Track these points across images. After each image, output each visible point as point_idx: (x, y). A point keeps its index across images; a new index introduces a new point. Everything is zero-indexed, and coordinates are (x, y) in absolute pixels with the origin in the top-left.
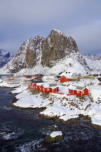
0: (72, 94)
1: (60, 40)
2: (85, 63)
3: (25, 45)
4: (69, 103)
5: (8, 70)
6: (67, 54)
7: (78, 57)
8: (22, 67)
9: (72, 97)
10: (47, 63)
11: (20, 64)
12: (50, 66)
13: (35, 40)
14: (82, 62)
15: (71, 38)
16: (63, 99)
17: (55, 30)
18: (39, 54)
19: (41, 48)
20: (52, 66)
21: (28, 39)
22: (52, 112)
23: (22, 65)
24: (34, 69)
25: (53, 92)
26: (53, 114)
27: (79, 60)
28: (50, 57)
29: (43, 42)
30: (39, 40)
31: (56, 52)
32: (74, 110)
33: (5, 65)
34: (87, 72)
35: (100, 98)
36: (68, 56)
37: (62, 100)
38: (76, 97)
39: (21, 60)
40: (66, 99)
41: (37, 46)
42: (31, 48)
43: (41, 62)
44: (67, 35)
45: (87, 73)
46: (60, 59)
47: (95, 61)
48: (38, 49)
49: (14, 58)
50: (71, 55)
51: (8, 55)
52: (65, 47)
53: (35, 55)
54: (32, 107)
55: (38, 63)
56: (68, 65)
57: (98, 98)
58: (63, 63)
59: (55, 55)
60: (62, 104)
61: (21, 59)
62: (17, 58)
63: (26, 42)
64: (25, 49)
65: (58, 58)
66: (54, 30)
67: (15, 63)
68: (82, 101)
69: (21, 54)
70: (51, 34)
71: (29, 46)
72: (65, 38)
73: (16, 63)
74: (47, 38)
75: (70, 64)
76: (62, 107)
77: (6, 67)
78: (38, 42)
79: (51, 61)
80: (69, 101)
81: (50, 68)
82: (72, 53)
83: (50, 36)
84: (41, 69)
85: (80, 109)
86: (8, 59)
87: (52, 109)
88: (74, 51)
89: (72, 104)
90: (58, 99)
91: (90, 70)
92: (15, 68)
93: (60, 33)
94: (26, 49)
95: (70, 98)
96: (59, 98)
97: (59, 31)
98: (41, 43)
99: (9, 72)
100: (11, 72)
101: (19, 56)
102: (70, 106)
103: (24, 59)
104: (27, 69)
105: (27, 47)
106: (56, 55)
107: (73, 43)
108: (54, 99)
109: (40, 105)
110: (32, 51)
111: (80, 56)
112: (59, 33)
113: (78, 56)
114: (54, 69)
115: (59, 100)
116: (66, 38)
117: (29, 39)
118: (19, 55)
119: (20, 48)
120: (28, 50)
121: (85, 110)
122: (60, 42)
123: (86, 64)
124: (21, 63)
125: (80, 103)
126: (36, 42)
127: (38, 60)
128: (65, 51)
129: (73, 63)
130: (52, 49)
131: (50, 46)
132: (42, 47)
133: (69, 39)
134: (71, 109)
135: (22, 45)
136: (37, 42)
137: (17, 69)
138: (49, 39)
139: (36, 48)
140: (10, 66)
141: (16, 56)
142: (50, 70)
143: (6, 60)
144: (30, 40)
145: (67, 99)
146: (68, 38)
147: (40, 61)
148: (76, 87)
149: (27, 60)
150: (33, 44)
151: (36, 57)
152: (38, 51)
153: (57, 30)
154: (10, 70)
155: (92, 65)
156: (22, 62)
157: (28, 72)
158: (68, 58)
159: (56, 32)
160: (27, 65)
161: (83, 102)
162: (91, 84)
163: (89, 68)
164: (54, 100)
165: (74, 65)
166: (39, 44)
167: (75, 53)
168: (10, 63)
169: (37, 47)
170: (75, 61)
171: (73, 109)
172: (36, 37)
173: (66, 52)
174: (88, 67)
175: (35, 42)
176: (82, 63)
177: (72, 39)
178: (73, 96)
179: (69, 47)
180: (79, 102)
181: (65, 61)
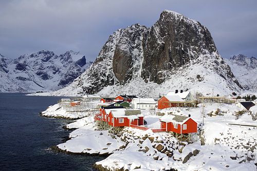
0: (164, 130)
1: (178, 31)
2: (230, 74)
3: (112, 42)
4: (154, 147)
5: (80, 88)
6: (192, 57)
7: (216, 62)
8: (106, 83)
9: (163, 136)
10: (152, 76)
11: (102, 78)
12: (158, 80)
13: (130, 31)
14: (224, 72)
15: (201, 26)
16: (145, 138)
17: (169, 12)
18: (138, 58)
19: (141, 47)
20: (163, 81)
21: (118, 30)
22: (115, 162)
23: (106, 79)
24: (129, 87)
25: (131, 126)
26: (117, 165)
27: (217, 69)
28: (158, 64)
29: (145, 35)
30: (138, 31)
31: (170, 53)
32: (161, 159)
33: (76, 79)
34: (234, 91)
35: (219, 140)
36: (195, 61)
37: (142, 140)
38: (170, 136)
39: (104, 70)
40: (149, 138)
41: (134, 43)
42: (123, 47)
43: (142, 72)
44: (193, 20)
45: (234, 94)
46: (178, 66)
47: (254, 70)
48: (136, 50)
49: (91, 66)
50: (200, 58)
51: (83, 62)
52: (188, 44)
53: (130, 61)
54: (88, 152)
55: (136, 74)
56: (195, 77)
57: (216, 139)
58: (184, 74)
59: (168, 59)
60: (141, 148)
61: (105, 68)
62: (97, 65)
63: (114, 36)
64: (112, 50)
65: (175, 65)
66: (167, 11)
67: (93, 76)
68: (182, 144)
69: (104, 58)
70: (160, 19)
71: (119, 43)
72: (188, 26)
73: (95, 75)
74: (152, 28)
75: (198, 77)
76: (140, 154)
77: (77, 83)
78: (137, 35)
79: (160, 72)
80: (155, 143)
81: (158, 83)
82: (202, 55)
83: (159, 23)
84: (142, 86)
85: (175, 160)
86: (82, 69)
87: (119, 156)
88: (207, 51)
89: (160, 149)
90: (136, 139)
91: (242, 88)
92: (93, 84)
93: (178, 17)
94: (114, 49)
95: (157, 138)
96: (139, 137)
97: (176, 14)
98: (141, 38)
99: (82, 91)
100: (87, 92)
101: (100, 63)
102: (156, 152)
103: (109, 67)
104: (115, 86)
105: (117, 46)
106: (171, 60)
107: (205, 36)
108: (129, 139)
109: (104, 149)
110: (126, 53)
111: (220, 60)
112: (176, 16)
113: (214, 59)
114: (166, 87)
115: (137, 142)
116: (191, 25)
117: (120, 30)
118: (101, 60)
119: (104, 48)
120: (117, 52)
121: (184, 163)
122: (178, 34)
123: (233, 76)
124: (105, 75)
125: (177, 148)
126: (132, 35)
127: (136, 70)
128: (187, 52)
129: (204, 74)
130: (163, 47)
131: (159, 42)
132: (144, 45)
133: (195, 27)
134: (157, 159)
135: (107, 43)
136: (134, 35)
137: (97, 86)
138: (157, 30)
139: (133, 48)
140: (84, 81)
141: (96, 62)
142: (159, 88)
143: (78, 70)
144: (121, 32)
145: (152, 140)
146: (193, 26)
147: (140, 72)
148: (174, 116)
149: (115, 69)
150: (127, 40)
151: (133, 63)
152: (135, 52)
153: (171, 12)
154: (84, 89)
155: (247, 77)
156: (107, 74)
157: (117, 91)
158: (194, 64)
159: (170, 15)
160: (116, 80)
161: (185, 145)
162: (217, 113)
163: (238, 84)
164: (129, 141)
165: (206, 77)
166: (139, 38)
167: (208, 55)
168: (84, 76)
169: (135, 45)
170: (209, 70)
171: (159, 159)
172: (134, 27)
173: (190, 53)
174: (236, 82)
175: (130, 37)
176: (224, 74)
177: (203, 27)
178: (164, 134)
179: (195, 44)
180: (175, 146)
181: (188, 71)
